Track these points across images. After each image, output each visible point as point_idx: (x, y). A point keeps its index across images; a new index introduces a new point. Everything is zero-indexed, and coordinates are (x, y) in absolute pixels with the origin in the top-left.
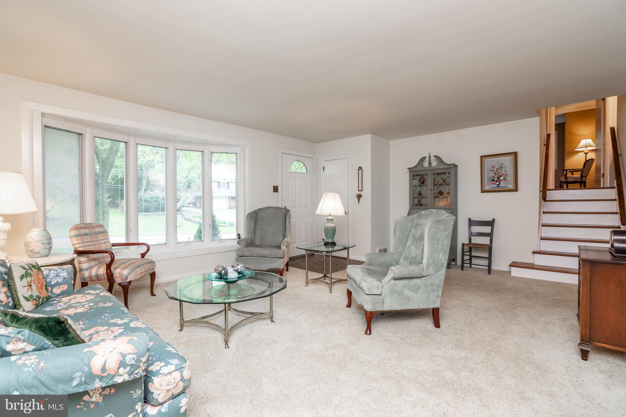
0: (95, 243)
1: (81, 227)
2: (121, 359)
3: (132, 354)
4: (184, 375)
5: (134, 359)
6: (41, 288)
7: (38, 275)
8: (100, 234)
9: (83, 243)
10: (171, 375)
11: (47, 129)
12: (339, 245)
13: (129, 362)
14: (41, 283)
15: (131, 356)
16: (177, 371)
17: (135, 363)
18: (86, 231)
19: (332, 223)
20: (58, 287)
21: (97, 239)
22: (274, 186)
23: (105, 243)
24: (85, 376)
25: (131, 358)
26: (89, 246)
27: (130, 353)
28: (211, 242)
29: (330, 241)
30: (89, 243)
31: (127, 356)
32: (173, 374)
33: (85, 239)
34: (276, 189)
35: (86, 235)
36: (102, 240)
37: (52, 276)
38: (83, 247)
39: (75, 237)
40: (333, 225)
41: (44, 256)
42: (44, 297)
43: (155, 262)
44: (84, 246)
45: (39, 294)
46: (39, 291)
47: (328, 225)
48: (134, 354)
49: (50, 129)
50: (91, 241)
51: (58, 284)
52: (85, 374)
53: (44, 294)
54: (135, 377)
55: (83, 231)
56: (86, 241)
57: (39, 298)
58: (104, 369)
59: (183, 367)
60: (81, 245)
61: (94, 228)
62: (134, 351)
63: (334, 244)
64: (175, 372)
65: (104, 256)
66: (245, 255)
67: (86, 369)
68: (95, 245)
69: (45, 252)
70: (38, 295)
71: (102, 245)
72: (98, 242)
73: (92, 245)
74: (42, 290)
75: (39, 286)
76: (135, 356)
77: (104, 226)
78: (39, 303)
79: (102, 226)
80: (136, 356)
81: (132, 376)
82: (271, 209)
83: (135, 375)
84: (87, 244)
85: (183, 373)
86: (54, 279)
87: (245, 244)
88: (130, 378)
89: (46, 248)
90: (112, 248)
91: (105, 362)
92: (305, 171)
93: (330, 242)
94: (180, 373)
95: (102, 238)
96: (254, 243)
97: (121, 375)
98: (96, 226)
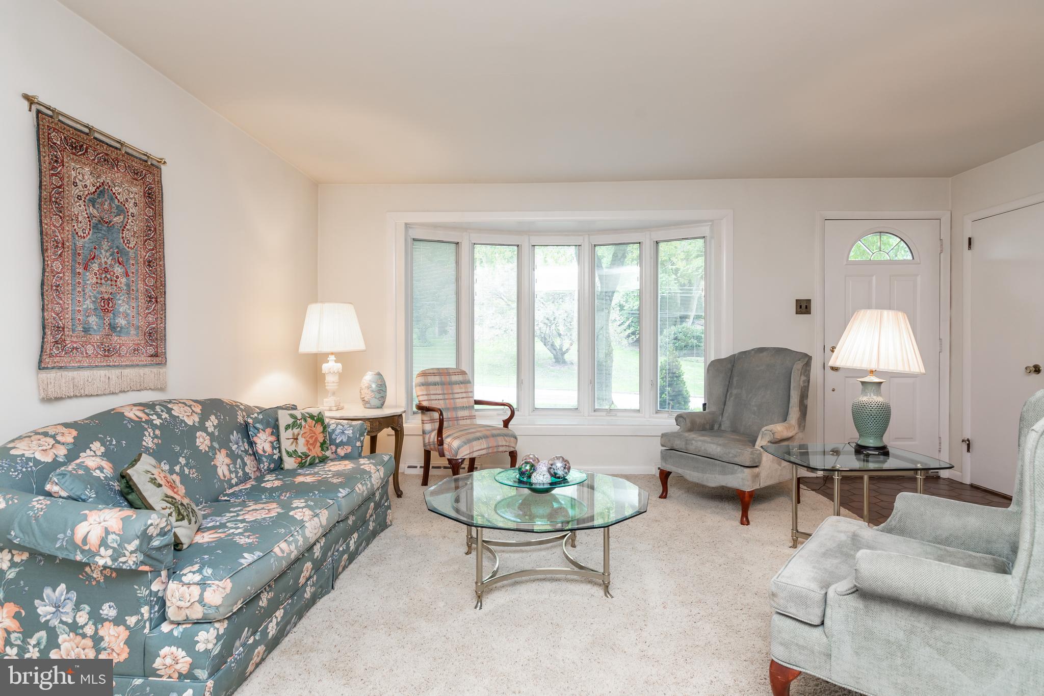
0: (446, 397)
1: (430, 373)
2: (104, 536)
3: (116, 534)
4: (204, 596)
5: (117, 542)
6: (314, 444)
7: (313, 427)
8: (458, 385)
9: (429, 395)
10: (188, 588)
11: (416, 243)
12: (897, 457)
13: (111, 543)
14: (314, 438)
15: (114, 536)
16: (198, 587)
17: (117, 547)
18: (437, 379)
19: (878, 393)
20: (342, 447)
21: (450, 392)
22: (797, 301)
23: (462, 398)
24: (67, 540)
25: (114, 540)
26: (436, 400)
27: (114, 532)
28: (652, 415)
29: (871, 442)
30: (437, 396)
31: (110, 534)
32: (193, 588)
33: (433, 390)
34: (803, 307)
35: (435, 384)
36: (458, 393)
37: (338, 431)
38: (427, 400)
39: (420, 386)
40: (880, 399)
41: (374, 407)
42: (316, 456)
43: (518, 437)
44: (429, 400)
45: (307, 452)
46: (309, 448)
47: (864, 399)
48: (118, 535)
49: (422, 243)
50: (441, 393)
51: (342, 444)
52: (67, 538)
53: (317, 451)
54: (120, 566)
55: (432, 379)
56: (434, 392)
57: (307, 456)
58: (85, 540)
59: (209, 584)
60: (425, 398)
61: (450, 375)
62: (120, 531)
63: (884, 451)
64: (196, 586)
65: (458, 417)
66: (676, 448)
67: (69, 533)
68: (446, 399)
69: (377, 403)
70: (305, 452)
71: (458, 400)
72: (451, 396)
73: (441, 399)
74: (314, 448)
75: (311, 442)
76: (118, 538)
77: (467, 374)
78: (306, 462)
79: (463, 373)
80: (120, 538)
81: (116, 564)
82: (765, 353)
83: (121, 565)
84: (433, 397)
85: (205, 593)
86: (339, 436)
87: (689, 424)
88: (113, 564)
89: (376, 398)
90: (473, 407)
91: (88, 533)
92: (910, 257)
93: (871, 445)
94: (200, 591)
95: (459, 391)
96: (720, 425)
97: (103, 557)
98: (455, 373)
